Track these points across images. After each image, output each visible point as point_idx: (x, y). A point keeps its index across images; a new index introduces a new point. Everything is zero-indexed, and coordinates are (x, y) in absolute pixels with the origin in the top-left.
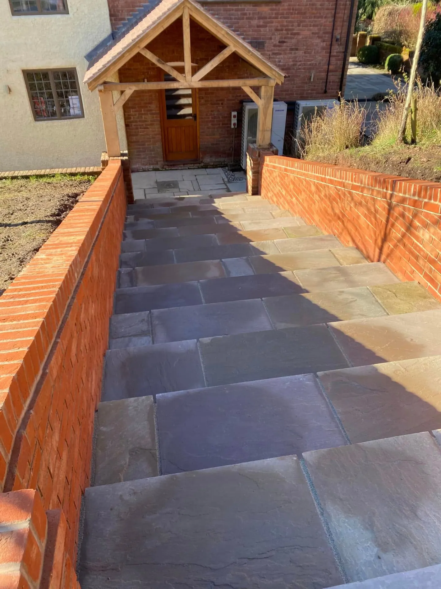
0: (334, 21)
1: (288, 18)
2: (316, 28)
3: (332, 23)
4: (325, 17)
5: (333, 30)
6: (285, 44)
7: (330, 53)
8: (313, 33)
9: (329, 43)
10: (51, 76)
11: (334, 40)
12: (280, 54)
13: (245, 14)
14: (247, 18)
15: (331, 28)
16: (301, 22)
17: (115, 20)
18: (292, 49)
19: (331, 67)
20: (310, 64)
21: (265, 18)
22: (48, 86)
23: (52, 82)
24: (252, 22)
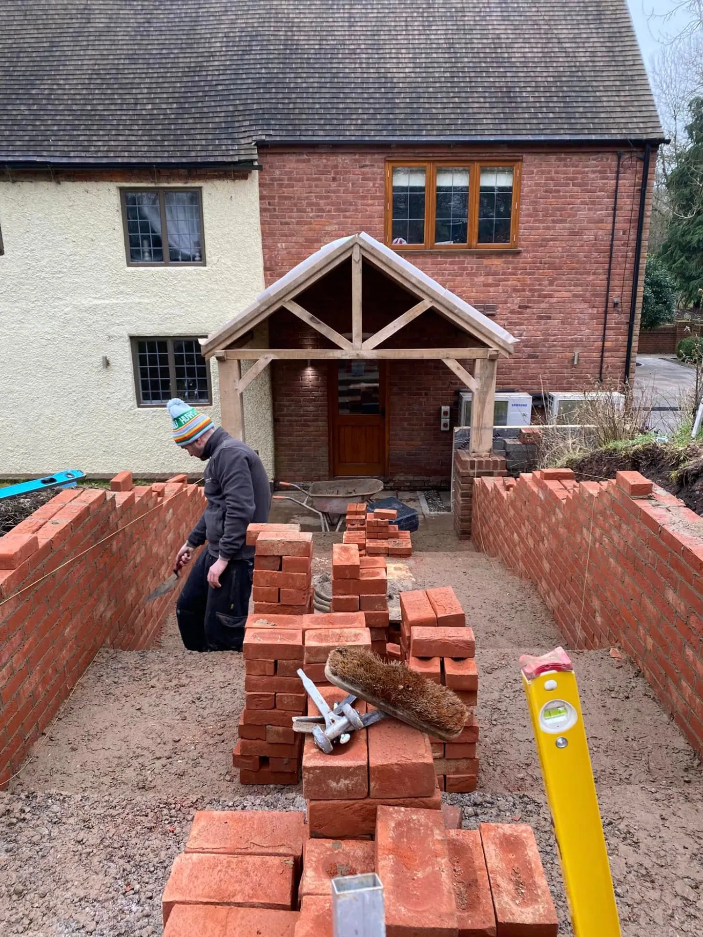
0: (608, 279)
1: (533, 274)
2: (580, 288)
3: (605, 282)
4: (594, 274)
5: (608, 291)
6: (528, 310)
7: (605, 324)
8: (575, 296)
9: (602, 310)
10: (170, 346)
11: (610, 305)
12: (522, 324)
13: (465, 269)
14: (468, 275)
15: (604, 288)
16: (556, 279)
17: (271, 275)
18: (541, 318)
19: (608, 344)
20: (572, 340)
21: (495, 274)
22: (164, 360)
23: (171, 354)
24: (476, 279)
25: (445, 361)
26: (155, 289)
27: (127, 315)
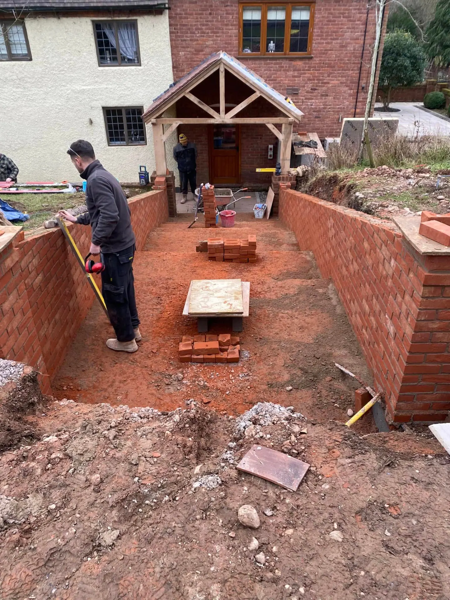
0: (360, 73)
1: (319, 70)
2: (344, 79)
3: (358, 75)
4: (352, 70)
5: (359, 80)
6: (316, 91)
7: (357, 99)
8: (341, 83)
9: (356, 91)
10: (124, 112)
11: (360, 88)
12: (312, 99)
13: (283, 67)
14: (284, 70)
15: (357, 78)
16: (331, 73)
17: (177, 71)
18: (322, 95)
19: (358, 110)
20: (339, 108)
21: (299, 70)
22: (121, 120)
23: (124, 116)
24: (288, 73)
25: (267, 125)
26: (114, 80)
27: (101, 95)
